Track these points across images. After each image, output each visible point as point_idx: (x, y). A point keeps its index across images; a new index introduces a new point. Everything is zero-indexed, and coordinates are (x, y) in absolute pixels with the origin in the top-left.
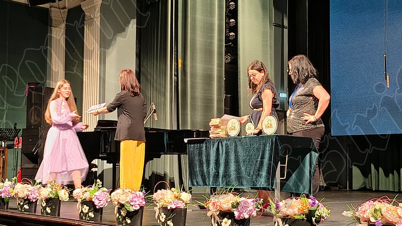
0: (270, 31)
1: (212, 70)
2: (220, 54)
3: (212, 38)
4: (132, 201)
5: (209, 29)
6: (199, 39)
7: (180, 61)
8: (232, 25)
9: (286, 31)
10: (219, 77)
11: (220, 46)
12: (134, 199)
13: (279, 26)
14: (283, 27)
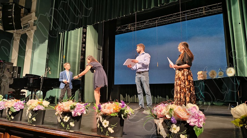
0: (96, 50)
1: (76, 60)
2: (79, 55)
3: (76, 49)
4: (15, 106)
5: (75, 46)
6: (72, 49)
7: (64, 56)
8: (84, 46)
9: (101, 51)
10: (78, 63)
11: (79, 53)
12: (17, 105)
13: (99, 49)
14: (100, 50)
